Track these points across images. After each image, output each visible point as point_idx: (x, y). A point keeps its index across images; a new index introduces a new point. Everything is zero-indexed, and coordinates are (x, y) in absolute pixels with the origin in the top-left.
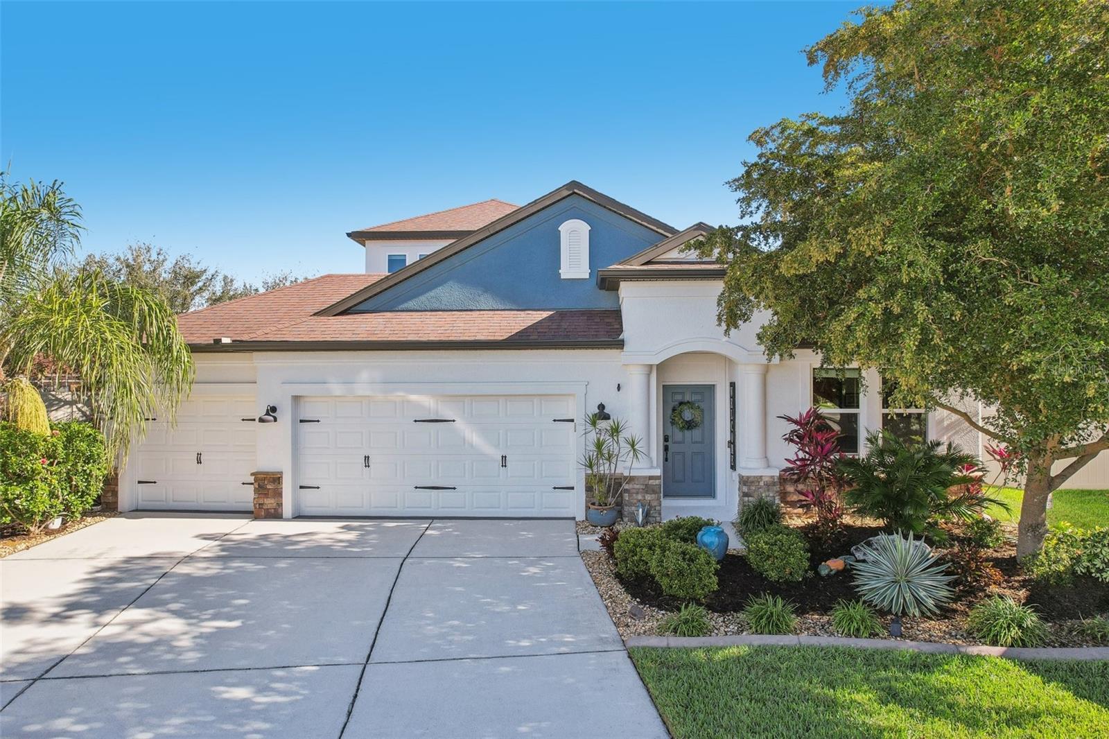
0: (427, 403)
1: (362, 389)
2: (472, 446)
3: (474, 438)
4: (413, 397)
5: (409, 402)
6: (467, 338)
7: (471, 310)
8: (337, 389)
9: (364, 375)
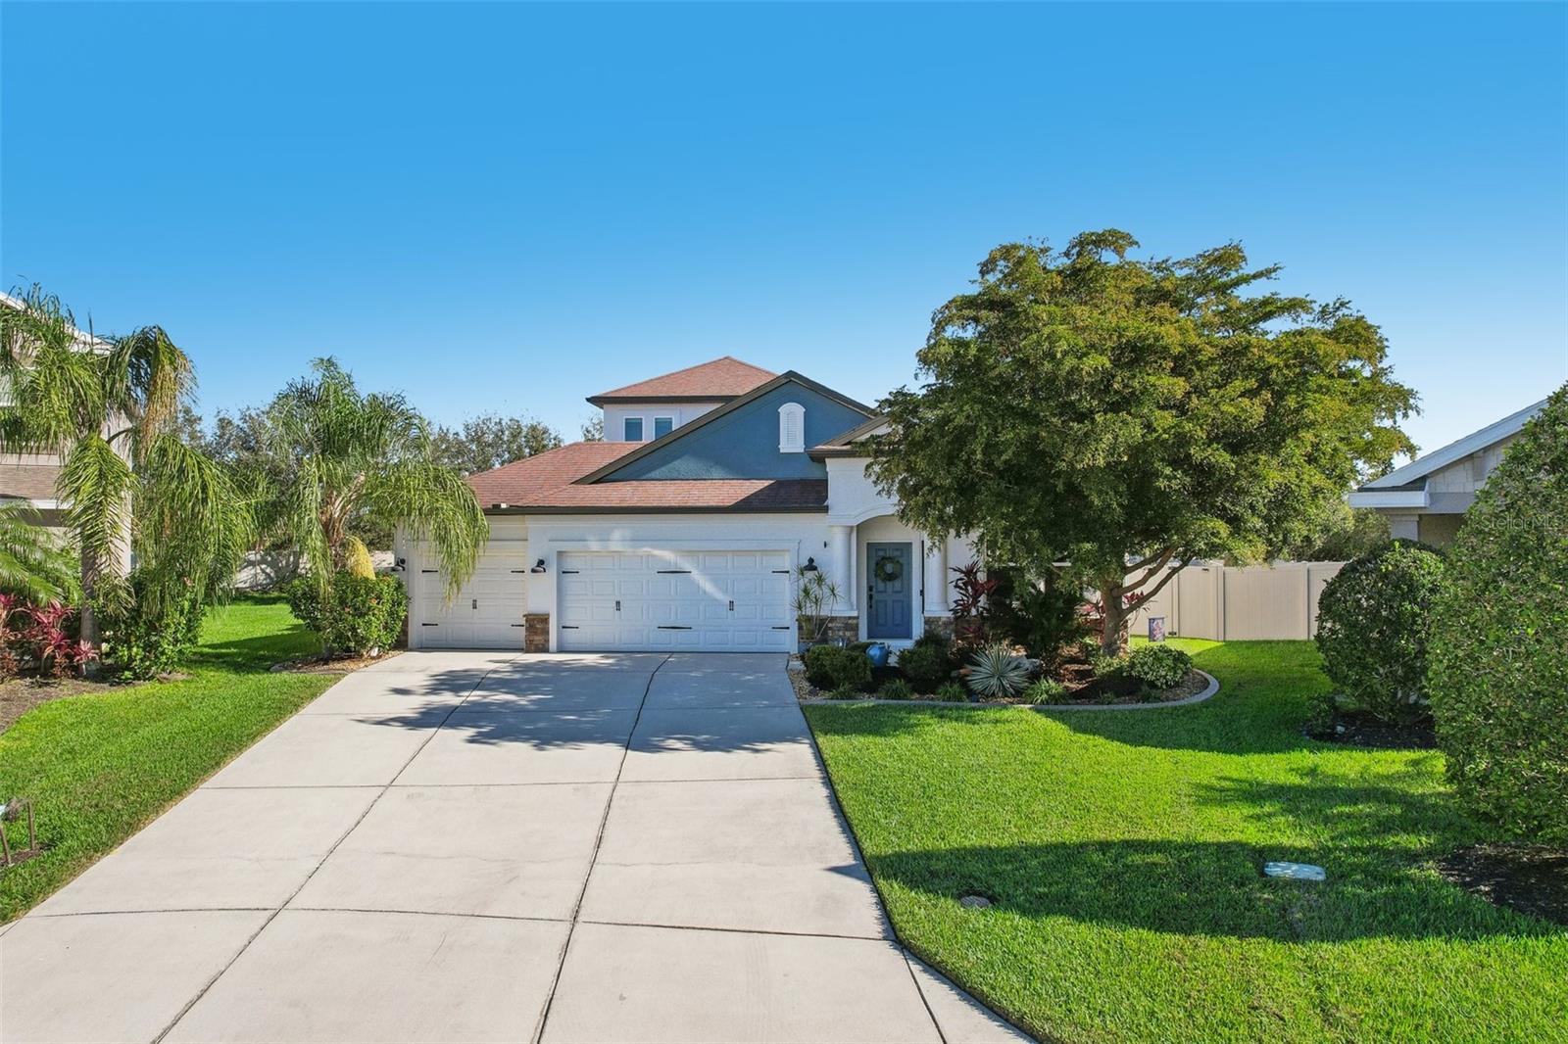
0: (668, 556)
1: (615, 546)
2: (705, 592)
3: (708, 586)
4: (657, 552)
5: (653, 556)
6: (701, 504)
7: (705, 479)
8: (594, 546)
9: (617, 534)
